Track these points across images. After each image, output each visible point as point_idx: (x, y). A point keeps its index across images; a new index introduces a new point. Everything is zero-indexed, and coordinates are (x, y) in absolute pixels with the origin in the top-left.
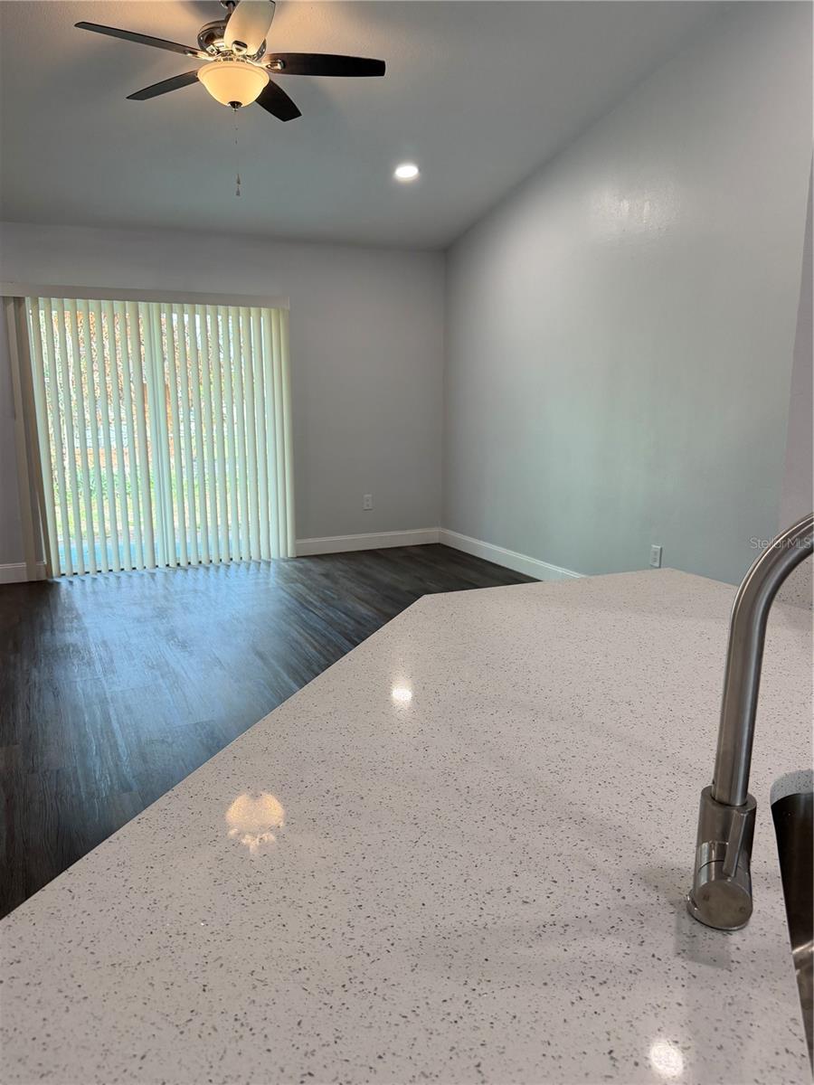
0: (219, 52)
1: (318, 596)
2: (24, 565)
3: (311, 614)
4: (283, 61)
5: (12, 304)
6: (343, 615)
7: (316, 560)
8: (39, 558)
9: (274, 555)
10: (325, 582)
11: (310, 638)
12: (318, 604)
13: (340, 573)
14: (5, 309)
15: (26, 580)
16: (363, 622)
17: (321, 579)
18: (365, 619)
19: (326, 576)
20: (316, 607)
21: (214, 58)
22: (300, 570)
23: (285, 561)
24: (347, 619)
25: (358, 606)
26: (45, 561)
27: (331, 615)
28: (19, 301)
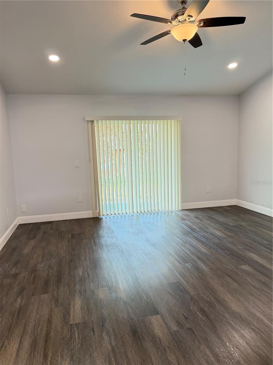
0: (179, 21)
1: (197, 226)
2: (91, 212)
3: (198, 234)
4: (204, 22)
5: (90, 123)
6: (211, 236)
7: (190, 211)
8: (96, 209)
9: (174, 209)
10: (197, 221)
11: (202, 245)
12: (199, 230)
13: (201, 217)
14: (88, 125)
15: (92, 217)
16: (220, 238)
17: (195, 219)
18: (221, 237)
19: (197, 218)
20: (198, 231)
21: (177, 24)
22: (185, 215)
23: (178, 211)
24: (214, 237)
25: (215, 231)
26: (98, 210)
27: (206, 235)
28: (92, 122)
